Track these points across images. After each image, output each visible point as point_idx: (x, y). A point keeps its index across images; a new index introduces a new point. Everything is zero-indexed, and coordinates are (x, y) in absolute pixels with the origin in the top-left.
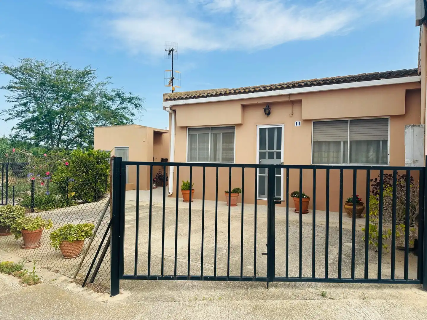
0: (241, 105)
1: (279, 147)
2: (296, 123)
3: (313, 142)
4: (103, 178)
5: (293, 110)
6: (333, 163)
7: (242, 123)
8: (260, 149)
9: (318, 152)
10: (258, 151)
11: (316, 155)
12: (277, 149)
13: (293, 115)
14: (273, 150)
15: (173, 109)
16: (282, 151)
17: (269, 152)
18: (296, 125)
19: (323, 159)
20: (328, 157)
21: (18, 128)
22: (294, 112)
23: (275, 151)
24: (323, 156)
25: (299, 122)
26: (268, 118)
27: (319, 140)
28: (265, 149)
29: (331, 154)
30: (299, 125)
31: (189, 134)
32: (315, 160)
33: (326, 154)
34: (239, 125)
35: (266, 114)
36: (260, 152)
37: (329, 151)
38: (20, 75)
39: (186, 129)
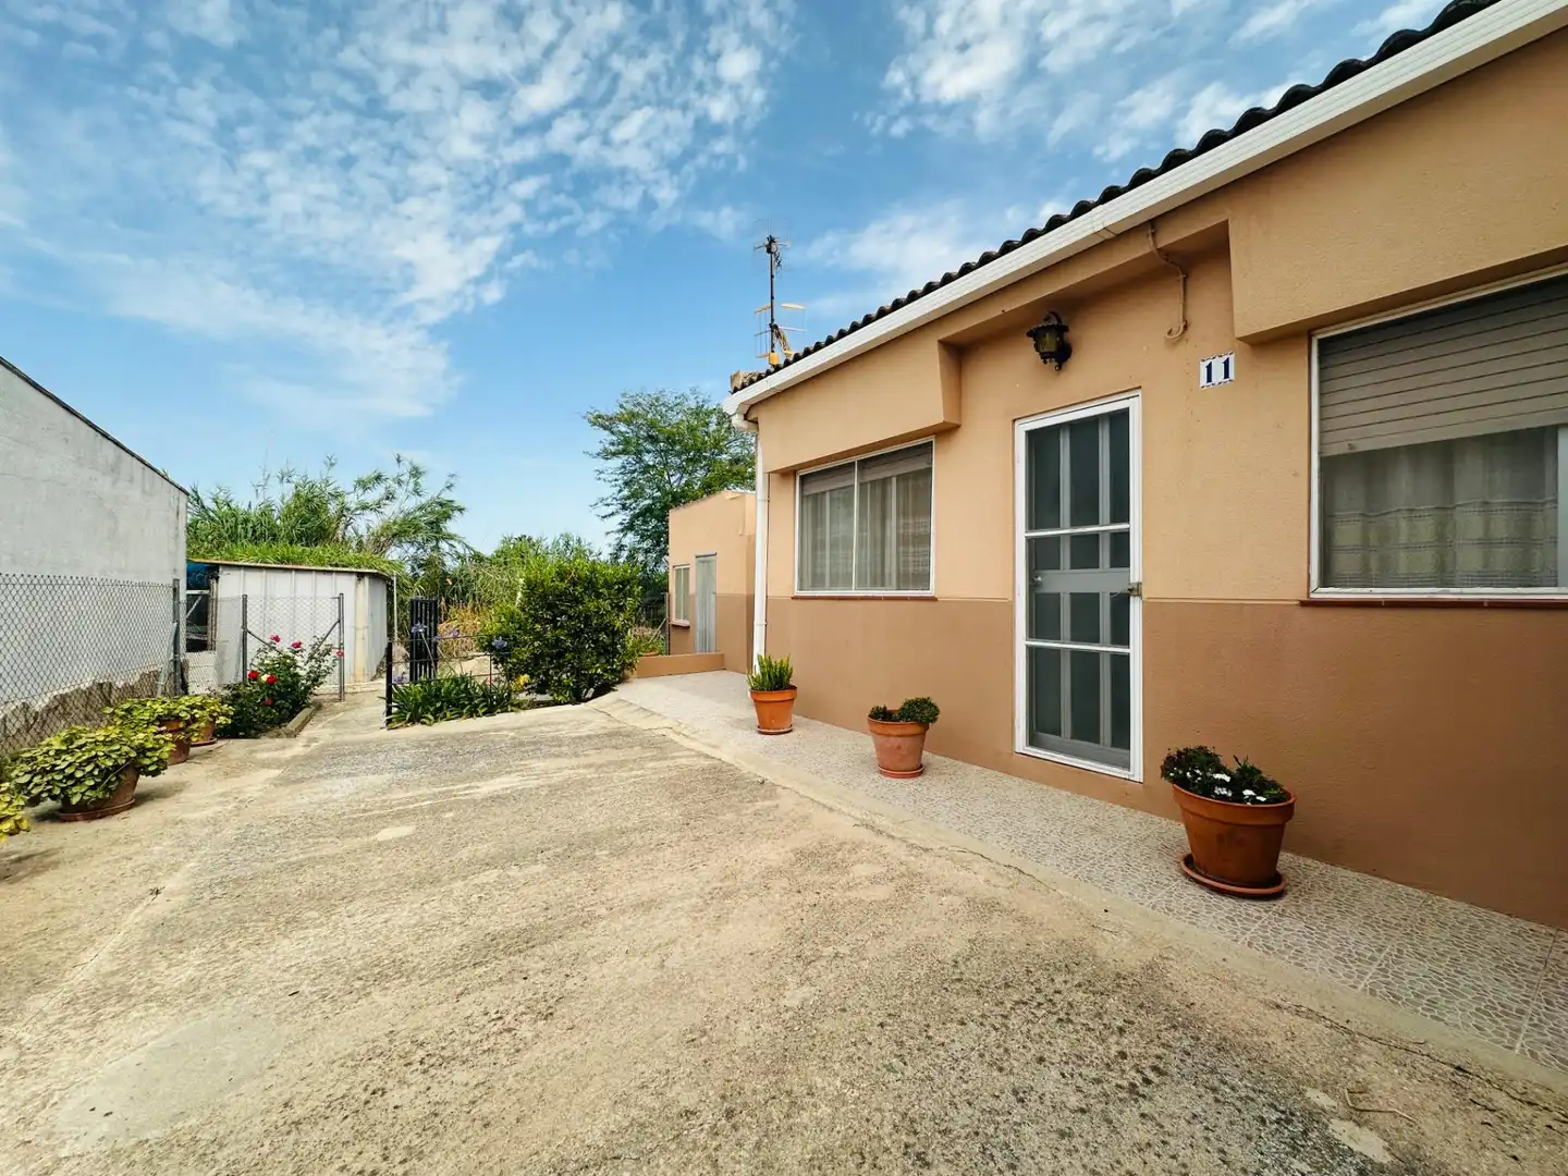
0: (940, 341)
1: (1121, 512)
2: (1209, 367)
3: (1322, 460)
4: (603, 636)
5: (1185, 307)
6: (1485, 579)
7: (955, 421)
8: (1031, 526)
9: (1363, 515)
10: (1022, 534)
11: (1348, 534)
12: (1114, 520)
13: (1187, 333)
14: (1096, 522)
15: (752, 417)
16: (1135, 526)
17: (1074, 537)
18: (1209, 380)
19: (1402, 555)
20: (1443, 542)
21: (622, 530)
22: (1193, 316)
23: (1105, 527)
24: (1403, 539)
25: (1226, 363)
26: (1063, 375)
27: (1365, 446)
28: (1057, 525)
29: (1470, 523)
30: (1226, 376)
31: (802, 497)
32: (1345, 563)
33: (1426, 529)
34: (946, 431)
35: (1045, 357)
36: (1029, 541)
37: (1445, 510)
38: (623, 428)
39: (792, 478)
